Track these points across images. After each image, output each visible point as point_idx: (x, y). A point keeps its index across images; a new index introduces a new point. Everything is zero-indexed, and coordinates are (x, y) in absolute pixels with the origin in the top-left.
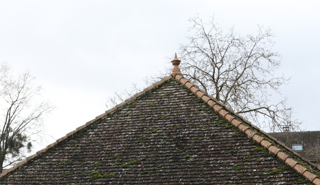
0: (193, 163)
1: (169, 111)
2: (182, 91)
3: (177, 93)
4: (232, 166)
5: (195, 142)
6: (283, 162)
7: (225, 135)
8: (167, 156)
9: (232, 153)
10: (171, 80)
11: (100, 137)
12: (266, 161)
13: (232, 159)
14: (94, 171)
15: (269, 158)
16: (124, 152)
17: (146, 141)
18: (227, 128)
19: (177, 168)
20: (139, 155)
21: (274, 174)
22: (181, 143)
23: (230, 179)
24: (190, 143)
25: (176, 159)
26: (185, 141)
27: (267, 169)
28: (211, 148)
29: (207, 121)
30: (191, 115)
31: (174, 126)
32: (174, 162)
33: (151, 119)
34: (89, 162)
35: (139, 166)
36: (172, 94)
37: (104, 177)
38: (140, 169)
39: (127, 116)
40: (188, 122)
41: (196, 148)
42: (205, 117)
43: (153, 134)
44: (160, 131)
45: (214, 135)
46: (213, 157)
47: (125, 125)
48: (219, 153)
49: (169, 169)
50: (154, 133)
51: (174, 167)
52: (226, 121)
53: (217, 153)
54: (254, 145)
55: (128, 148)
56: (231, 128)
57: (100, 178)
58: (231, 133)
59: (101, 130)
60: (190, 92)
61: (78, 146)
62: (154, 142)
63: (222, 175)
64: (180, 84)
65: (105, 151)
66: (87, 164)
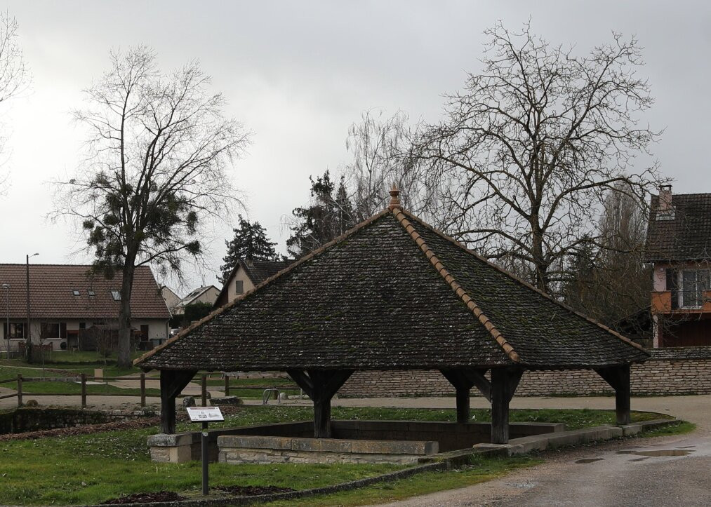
0: (395, 317)
1: (381, 254)
2: (398, 230)
3: (392, 232)
4: (432, 321)
5: (402, 294)
6: (477, 319)
7: (432, 286)
8: (371, 308)
9: (435, 307)
10: (388, 214)
11: (304, 283)
12: (463, 317)
13: (433, 314)
14: (296, 324)
15: (467, 314)
16: (328, 303)
17: (352, 290)
18: (436, 279)
19: (379, 322)
20: (343, 306)
21: (468, 330)
22: (387, 294)
23: (426, 335)
24: (396, 294)
25: (380, 312)
26: (392, 292)
27: (462, 326)
28: (416, 300)
29: (418, 269)
30: (403, 261)
31: (383, 274)
32: (377, 315)
33: (361, 264)
34: (291, 312)
35: (343, 318)
36: (386, 232)
37: (305, 330)
38: (343, 322)
39: (335, 258)
40: (398, 269)
41: (401, 300)
42: (416, 264)
43: (361, 283)
44: (368, 278)
45: (421, 286)
46: (416, 311)
47: (332, 270)
48: (423, 307)
49: (372, 322)
50: (362, 281)
51: (377, 321)
52: (435, 270)
53: (420, 306)
54: (457, 299)
55: (333, 297)
56: (439, 278)
57: (302, 331)
58: (438, 285)
59: (306, 274)
60: (406, 232)
61: (280, 293)
62: (361, 291)
63: (420, 330)
64: (396, 220)
65: (309, 300)
66: (289, 314)
